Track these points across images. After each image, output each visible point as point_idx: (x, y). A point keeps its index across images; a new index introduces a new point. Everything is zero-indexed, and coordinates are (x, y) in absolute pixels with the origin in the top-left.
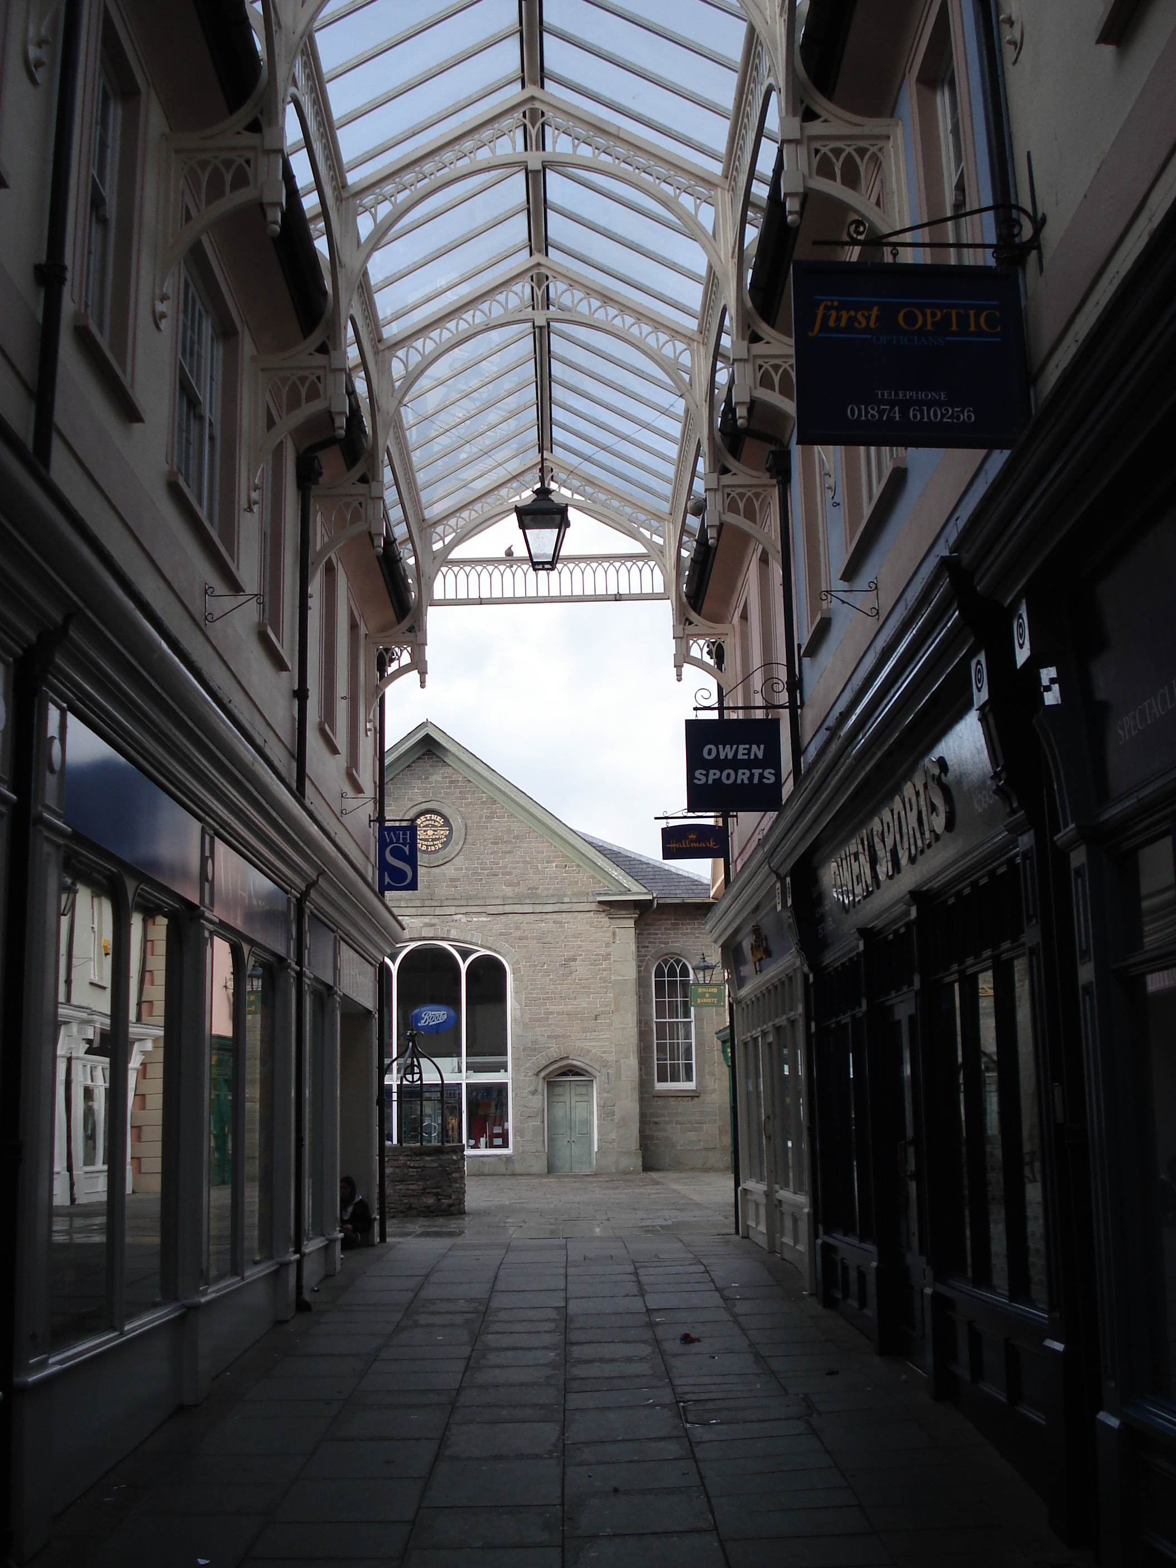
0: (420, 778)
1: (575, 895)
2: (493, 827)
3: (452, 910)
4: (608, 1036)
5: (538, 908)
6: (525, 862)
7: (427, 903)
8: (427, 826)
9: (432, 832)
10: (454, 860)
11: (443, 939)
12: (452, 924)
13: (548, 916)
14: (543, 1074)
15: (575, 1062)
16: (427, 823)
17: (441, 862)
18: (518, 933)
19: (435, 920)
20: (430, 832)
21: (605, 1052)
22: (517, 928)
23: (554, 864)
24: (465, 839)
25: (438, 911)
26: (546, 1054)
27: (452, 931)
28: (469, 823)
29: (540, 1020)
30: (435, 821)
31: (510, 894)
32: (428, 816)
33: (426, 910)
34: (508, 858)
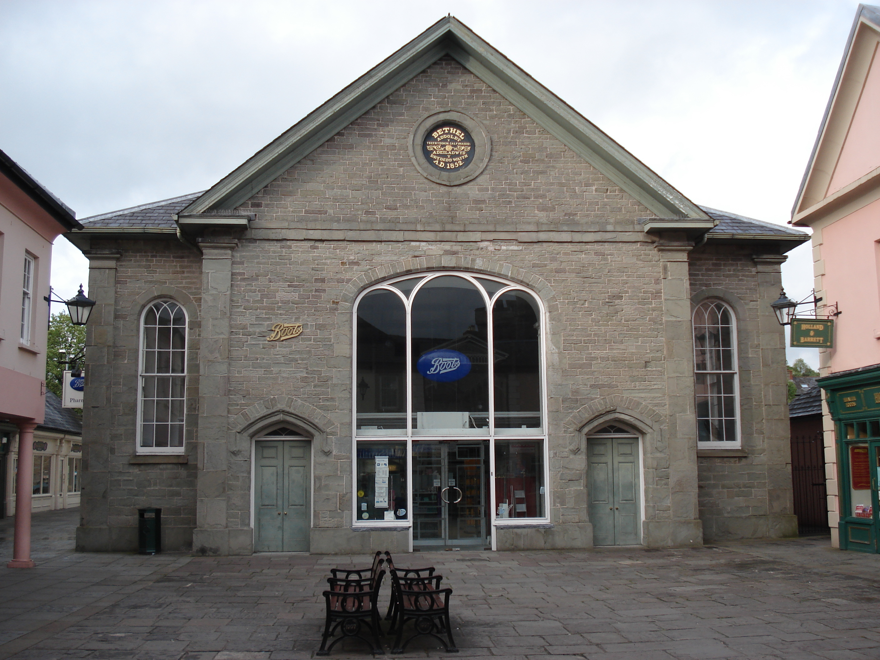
0: (437, 85)
1: (617, 223)
2: (523, 144)
3: (477, 236)
4: (660, 387)
5: (578, 237)
6: (561, 185)
7: (448, 227)
8: (445, 140)
9: (451, 148)
10: (478, 179)
11: (467, 270)
12: (478, 252)
13: (589, 246)
14: (586, 430)
15: (622, 416)
16: (445, 137)
17: (463, 181)
18: (554, 266)
19: (457, 247)
20: (449, 148)
21: (656, 405)
22: (553, 259)
23: (594, 188)
24: (491, 155)
25: (461, 237)
26: (590, 407)
27: (478, 261)
28: (495, 137)
29: (581, 366)
30: (454, 135)
31: (544, 220)
32: (446, 129)
33: (447, 236)
34: (541, 179)
